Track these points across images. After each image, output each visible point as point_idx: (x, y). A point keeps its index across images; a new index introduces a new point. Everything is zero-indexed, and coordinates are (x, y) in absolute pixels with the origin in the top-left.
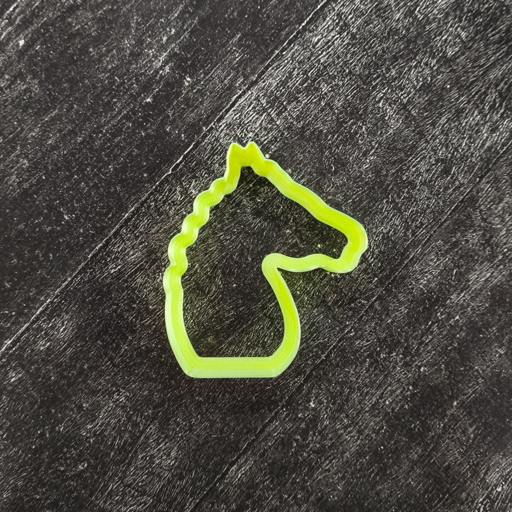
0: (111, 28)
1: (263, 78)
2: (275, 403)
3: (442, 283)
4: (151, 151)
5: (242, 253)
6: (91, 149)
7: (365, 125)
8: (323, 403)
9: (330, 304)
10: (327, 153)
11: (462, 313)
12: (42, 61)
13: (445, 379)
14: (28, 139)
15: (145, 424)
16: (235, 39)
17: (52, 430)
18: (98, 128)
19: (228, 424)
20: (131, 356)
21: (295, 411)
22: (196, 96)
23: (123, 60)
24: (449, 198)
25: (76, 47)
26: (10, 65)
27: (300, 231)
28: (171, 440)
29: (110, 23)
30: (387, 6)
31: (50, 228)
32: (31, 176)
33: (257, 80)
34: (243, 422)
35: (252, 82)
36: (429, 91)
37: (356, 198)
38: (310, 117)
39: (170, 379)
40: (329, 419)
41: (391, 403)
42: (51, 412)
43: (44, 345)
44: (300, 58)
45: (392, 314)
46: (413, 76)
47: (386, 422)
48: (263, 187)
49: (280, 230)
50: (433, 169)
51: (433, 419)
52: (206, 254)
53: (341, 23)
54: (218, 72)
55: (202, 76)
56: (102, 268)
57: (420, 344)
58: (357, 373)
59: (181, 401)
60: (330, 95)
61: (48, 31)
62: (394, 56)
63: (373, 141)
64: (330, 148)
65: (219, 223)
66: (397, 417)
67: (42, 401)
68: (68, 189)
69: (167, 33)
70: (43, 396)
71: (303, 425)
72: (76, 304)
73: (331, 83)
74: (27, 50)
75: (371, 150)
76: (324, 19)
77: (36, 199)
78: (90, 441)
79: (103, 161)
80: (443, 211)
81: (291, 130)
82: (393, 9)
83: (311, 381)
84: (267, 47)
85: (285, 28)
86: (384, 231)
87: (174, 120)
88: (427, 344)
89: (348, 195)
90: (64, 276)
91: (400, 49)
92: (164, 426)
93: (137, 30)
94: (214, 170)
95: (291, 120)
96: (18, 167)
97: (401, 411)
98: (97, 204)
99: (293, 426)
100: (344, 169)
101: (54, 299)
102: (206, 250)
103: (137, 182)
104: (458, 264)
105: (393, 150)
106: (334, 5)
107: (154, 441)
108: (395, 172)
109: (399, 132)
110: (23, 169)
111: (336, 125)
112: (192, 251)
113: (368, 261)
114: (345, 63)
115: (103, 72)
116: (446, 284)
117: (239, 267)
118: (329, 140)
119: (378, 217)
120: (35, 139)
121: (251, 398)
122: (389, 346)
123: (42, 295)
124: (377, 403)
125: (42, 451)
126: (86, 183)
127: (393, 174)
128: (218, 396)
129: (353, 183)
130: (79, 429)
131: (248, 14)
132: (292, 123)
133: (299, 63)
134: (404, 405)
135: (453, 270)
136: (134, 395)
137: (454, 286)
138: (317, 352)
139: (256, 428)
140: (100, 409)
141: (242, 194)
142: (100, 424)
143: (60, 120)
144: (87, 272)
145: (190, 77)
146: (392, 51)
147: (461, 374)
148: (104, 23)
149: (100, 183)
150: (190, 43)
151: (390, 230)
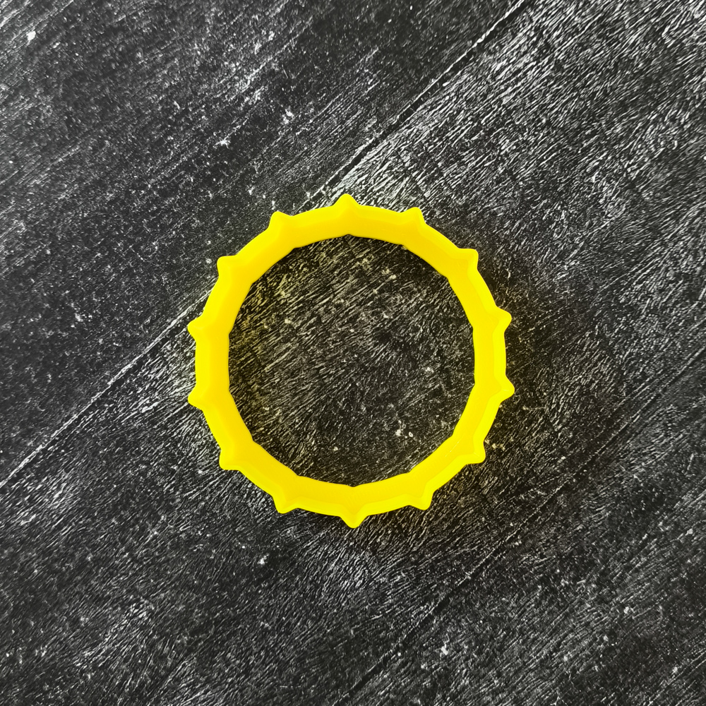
0: (174, 23)
1: (409, 121)
2: (386, 643)
3: (670, 475)
4: (222, 223)
5: (352, 398)
6: (126, 213)
7: (565, 209)
8: (461, 649)
9: (486, 491)
10: (501, 249)
11: (698, 526)
12: (60, 68)
13: (663, 629)
14: (28, 190)
15: (175, 658)
16: (369, 57)
17: (28, 654)
18: (140, 180)
19: (307, 670)
20: (163, 548)
21: (415, 658)
22: (300, 142)
23: (188, 75)
24: (692, 338)
25: (116, 50)
26: (10, 70)
27: (447, 371)
28: (215, 687)
29: (173, 15)
30: (617, 21)
31: (51, 333)
32: (28, 247)
33: (398, 123)
34: (331, 667)
35: (391, 126)
36: (674, 164)
37: (542, 325)
38: (478, 190)
39: (222, 589)
40: (470, 676)
41: (571, 660)
42: (29, 625)
43: (26, 518)
44: (470, 94)
45: (584, 517)
46: (649, 137)
47: (561, 690)
48: (394, 295)
49: (415, 367)
50: (670, 289)
51: (638, 692)
52: (296, 395)
53: (541, 43)
54: (336, 107)
55: (312, 110)
56: (128, 404)
57: (628, 568)
58: (521, 607)
59: (235, 626)
60: (512, 157)
61: (74, 21)
62: (622, 102)
63: (577, 236)
64: (505, 241)
65: (319, 348)
66: (579, 683)
67: (16, 607)
68: (85, 273)
69: (261, 39)
70: (18, 599)
71: (427, 683)
72: (82, 457)
73: (517, 137)
74: (39, 48)
75: (572, 250)
76: (514, 35)
77: (32, 286)
78: (86, 677)
79: (144, 234)
80: (681, 359)
81: (447, 209)
82: (627, 26)
83: (445, 613)
84: (419, 72)
85: (450, 44)
86: (583, 382)
87: (262, 176)
88: (637, 571)
89: (529, 319)
90: (67, 410)
91: (632, 92)
92: (205, 664)
93: (215, 29)
94: (318, 262)
95: (448, 193)
96: (10, 233)
97: (586, 675)
98: (128, 301)
99: (411, 682)
100: (527, 277)
101: (48, 446)
102: (295, 388)
103: (195, 271)
104: (698, 445)
105: (607, 253)
106: (532, 14)
107: (188, 686)
108: (608, 289)
109: (619, 225)
110: (17, 237)
111: (520, 205)
112: (274, 388)
113: (554, 429)
114: (542, 108)
115: (155, 92)
116: (676, 477)
117: (346, 420)
118: (507, 229)
119: (575, 359)
120: (40, 189)
121: (348, 631)
122: (576, 569)
123: (30, 438)
124: (550, 656)
125: (11, 685)
126: (114, 266)
127: (605, 292)
128: (295, 624)
129: (539, 302)
130: (71, 656)
131: (392, 18)
132: (448, 197)
133: (469, 102)
134: (593, 665)
135: (690, 455)
136: (162, 610)
137: (689, 481)
138: (458, 567)
139: (351, 680)
140: (107, 628)
141: (359, 304)
142: (104, 650)
143: (82, 163)
144: (105, 408)
145: (292, 111)
146: (619, 94)
147: (690, 624)
148: (163, 15)
149: (136, 268)
150: (297, 57)
151: (592, 382)
